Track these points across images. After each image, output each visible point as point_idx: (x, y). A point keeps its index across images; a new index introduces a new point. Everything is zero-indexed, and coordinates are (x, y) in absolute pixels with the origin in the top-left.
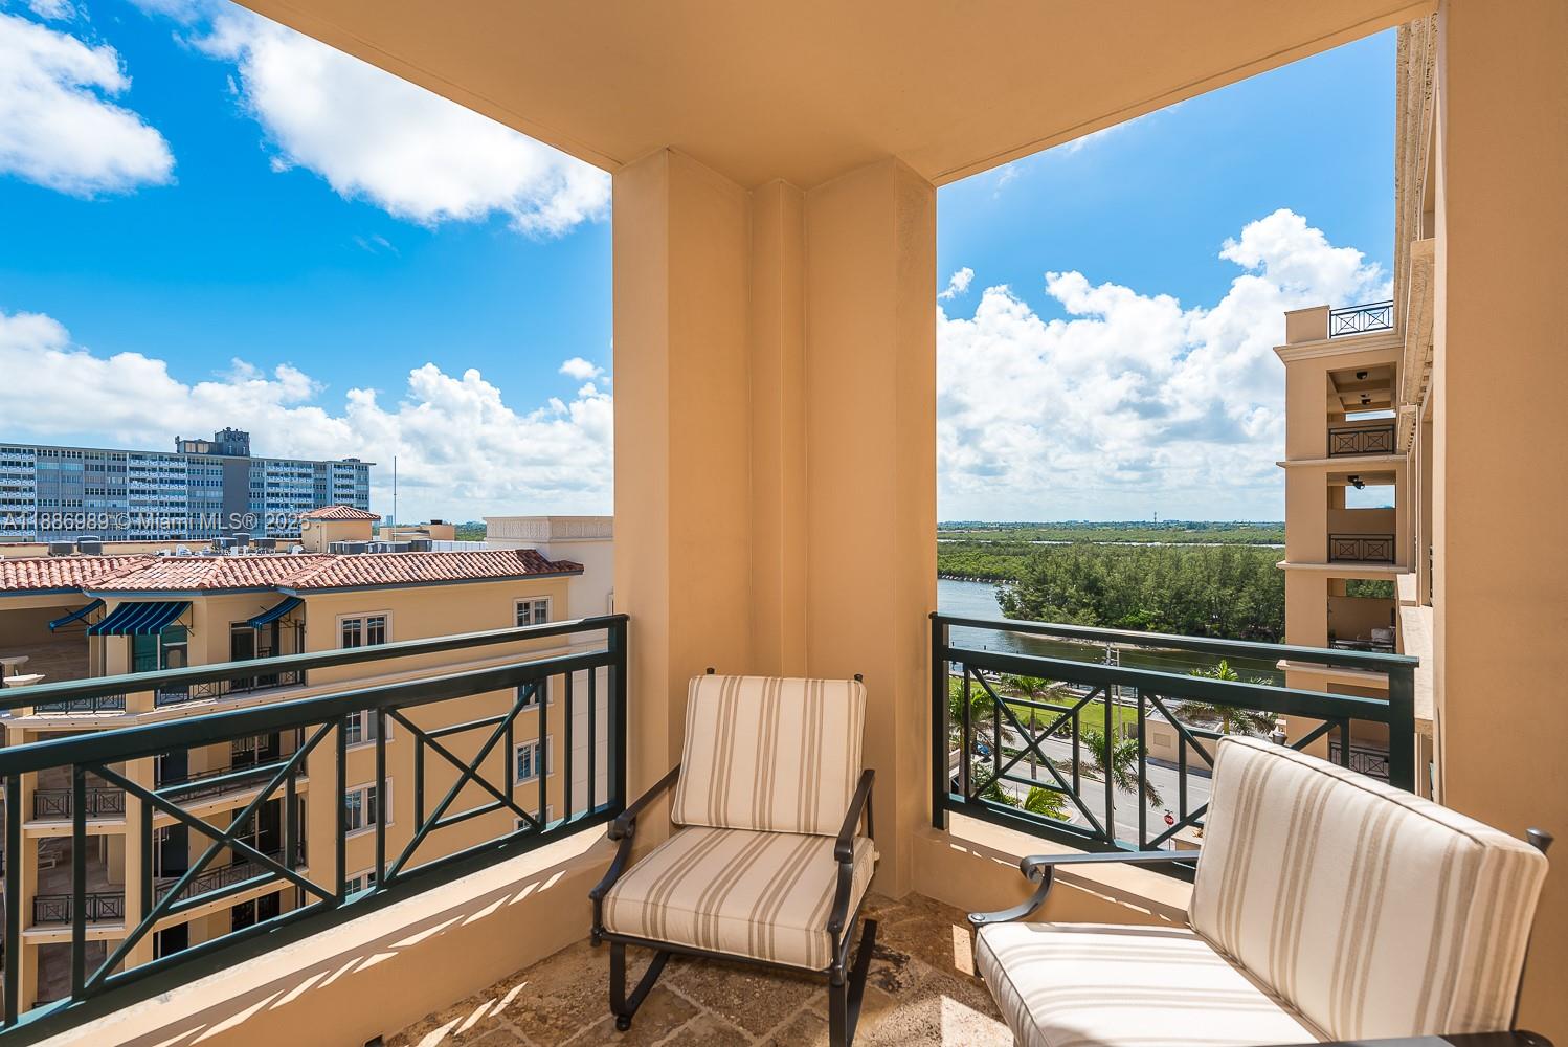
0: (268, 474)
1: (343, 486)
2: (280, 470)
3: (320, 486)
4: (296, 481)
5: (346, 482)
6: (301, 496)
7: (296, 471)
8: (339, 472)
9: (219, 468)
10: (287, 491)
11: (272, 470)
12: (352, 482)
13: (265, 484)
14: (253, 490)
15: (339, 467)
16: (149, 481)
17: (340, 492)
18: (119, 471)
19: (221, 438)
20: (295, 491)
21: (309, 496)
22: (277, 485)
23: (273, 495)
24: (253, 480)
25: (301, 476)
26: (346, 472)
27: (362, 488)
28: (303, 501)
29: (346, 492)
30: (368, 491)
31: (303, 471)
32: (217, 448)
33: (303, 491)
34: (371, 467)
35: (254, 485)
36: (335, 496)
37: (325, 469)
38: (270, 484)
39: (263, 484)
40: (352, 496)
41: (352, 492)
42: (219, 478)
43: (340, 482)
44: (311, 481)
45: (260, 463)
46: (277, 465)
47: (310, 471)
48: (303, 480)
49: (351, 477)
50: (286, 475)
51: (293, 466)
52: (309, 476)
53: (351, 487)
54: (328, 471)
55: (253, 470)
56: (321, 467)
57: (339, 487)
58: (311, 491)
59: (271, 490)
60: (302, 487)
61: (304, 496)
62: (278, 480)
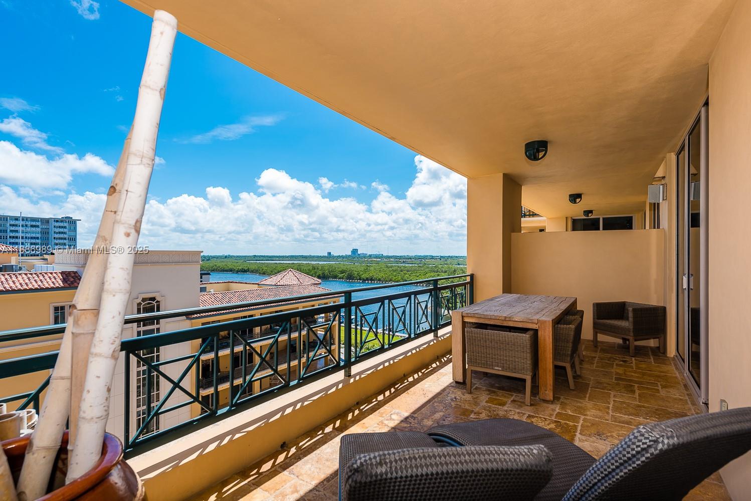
0: (11, 225)
1: (59, 233)
2: (18, 223)
3: (45, 233)
4: (29, 229)
5: (61, 230)
6: (32, 238)
7: (29, 223)
8: (57, 224)
10: (23, 235)
11: (13, 222)
12: (65, 230)
13: (8, 231)
15: (57, 221)
17: (57, 236)
20: (28, 235)
21: (38, 238)
22: (16, 231)
23: (13, 237)
25: (32, 226)
26: (61, 224)
27: (72, 234)
28: (33, 241)
29: (62, 236)
30: (76, 236)
31: (34, 223)
33: (34, 235)
34: (78, 222)
36: (54, 238)
38: (12, 231)
39: (6, 231)
40: (65, 239)
41: (65, 236)
43: (57, 230)
44: (39, 230)
45: (5, 218)
46: (16, 219)
47: (39, 223)
48: (34, 229)
49: (65, 227)
50: (23, 226)
51: (27, 220)
52: (38, 226)
53: (65, 233)
54: (50, 224)
56: (47, 221)
57: (57, 233)
58: (39, 235)
59: (12, 235)
60: (33, 233)
61: (34, 238)
62: (17, 228)
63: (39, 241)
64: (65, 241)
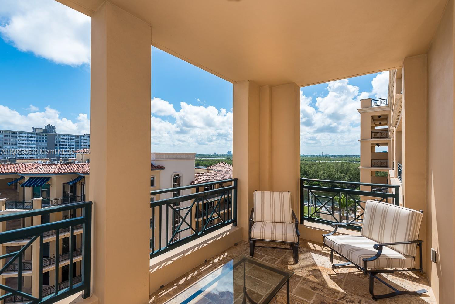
0: (61, 139)
1: (84, 142)
2: (65, 137)
3: (77, 142)
4: (70, 141)
5: (85, 141)
6: (71, 145)
7: (70, 138)
8: (83, 138)
9: (46, 137)
10: (67, 144)
11: (62, 137)
12: (87, 141)
13: (60, 142)
14: (56, 143)
15: (83, 137)
16: (24, 141)
18: (15, 137)
19: (47, 127)
20: (69, 144)
21: (74, 145)
22: (64, 142)
23: (62, 145)
24: (56, 140)
25: (71, 139)
26: (85, 138)
28: (72, 147)
29: (85, 144)
31: (72, 138)
32: (45, 131)
35: (57, 142)
36: (82, 145)
37: (79, 137)
38: (62, 142)
42: (46, 140)
43: (83, 141)
44: (74, 141)
45: (59, 135)
47: (74, 138)
48: (72, 141)
50: (67, 139)
51: (69, 136)
52: (73, 139)
53: (87, 143)
54: (80, 138)
55: (56, 137)
56: (78, 137)
57: (83, 143)
58: (74, 144)
59: (62, 143)
60: (72, 143)
61: (72, 145)
62: (64, 140)
63: (74, 147)
64: (87, 147)
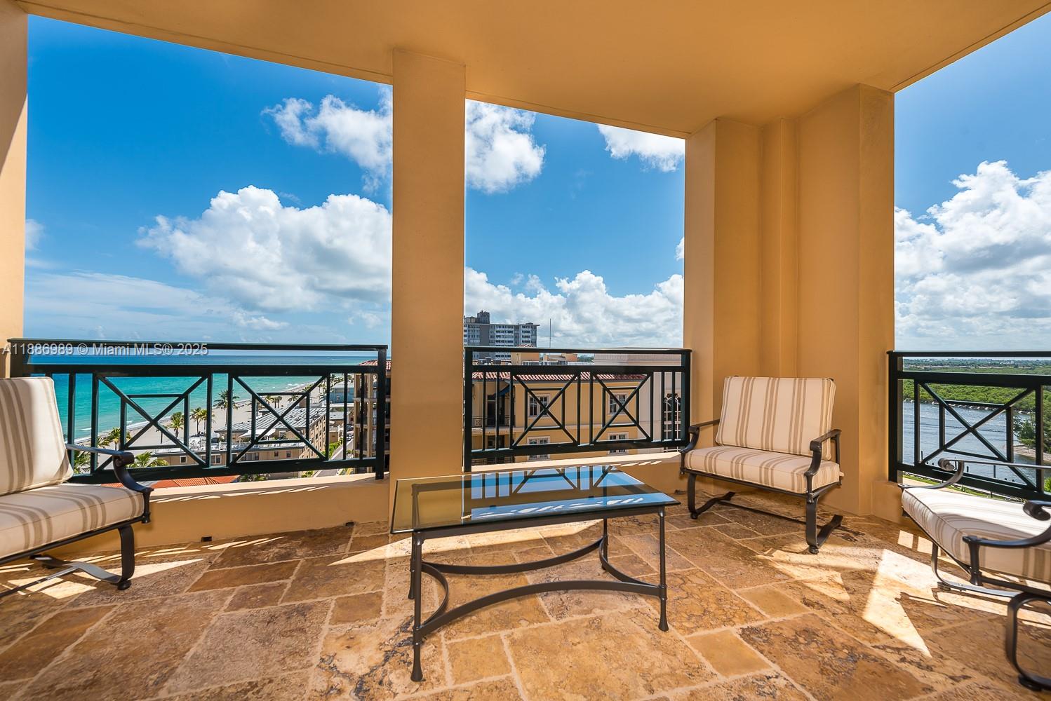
0: (496, 332)
1: (526, 337)
2: (500, 329)
3: (517, 337)
4: (507, 334)
5: (527, 334)
7: (507, 329)
8: (524, 329)
9: (479, 329)
10: (503, 339)
11: (498, 329)
12: (530, 334)
13: (495, 336)
15: (524, 327)
17: (524, 339)
19: (480, 315)
20: (506, 339)
22: (499, 336)
24: (491, 334)
25: (509, 332)
26: (527, 329)
27: (534, 337)
29: (527, 339)
30: (536, 339)
31: (510, 330)
32: (478, 320)
34: (538, 327)
37: (518, 328)
38: (497, 336)
41: (529, 339)
43: (525, 334)
44: (513, 335)
45: (494, 326)
46: (500, 327)
47: (513, 329)
48: (510, 334)
49: (529, 332)
50: (503, 332)
51: (506, 327)
52: (512, 332)
54: (520, 330)
55: (491, 330)
58: (513, 339)
59: (498, 339)
62: (500, 334)
